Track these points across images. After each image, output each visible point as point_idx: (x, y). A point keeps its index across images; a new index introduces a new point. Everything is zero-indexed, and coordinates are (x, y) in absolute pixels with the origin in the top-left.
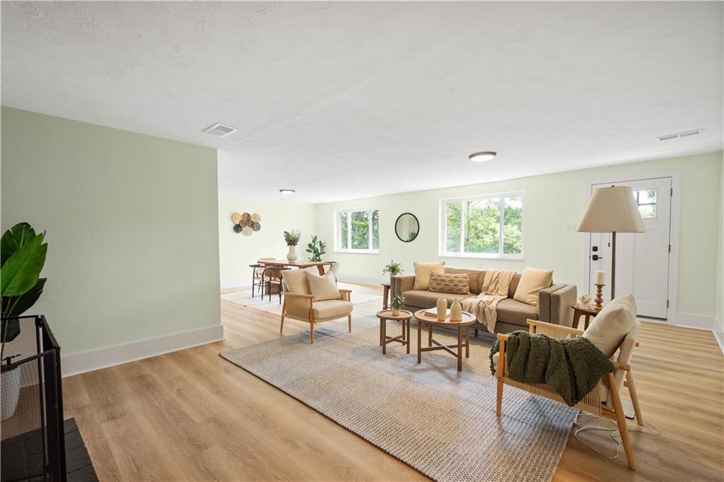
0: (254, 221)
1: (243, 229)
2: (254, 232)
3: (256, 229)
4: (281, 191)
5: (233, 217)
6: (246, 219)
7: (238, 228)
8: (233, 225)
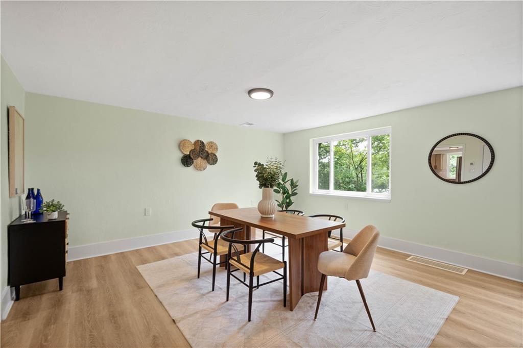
0: (210, 152)
1: (195, 161)
2: (209, 166)
3: (211, 161)
4: (250, 92)
5: (181, 144)
6: (198, 149)
7: (187, 161)
8: (181, 155)
